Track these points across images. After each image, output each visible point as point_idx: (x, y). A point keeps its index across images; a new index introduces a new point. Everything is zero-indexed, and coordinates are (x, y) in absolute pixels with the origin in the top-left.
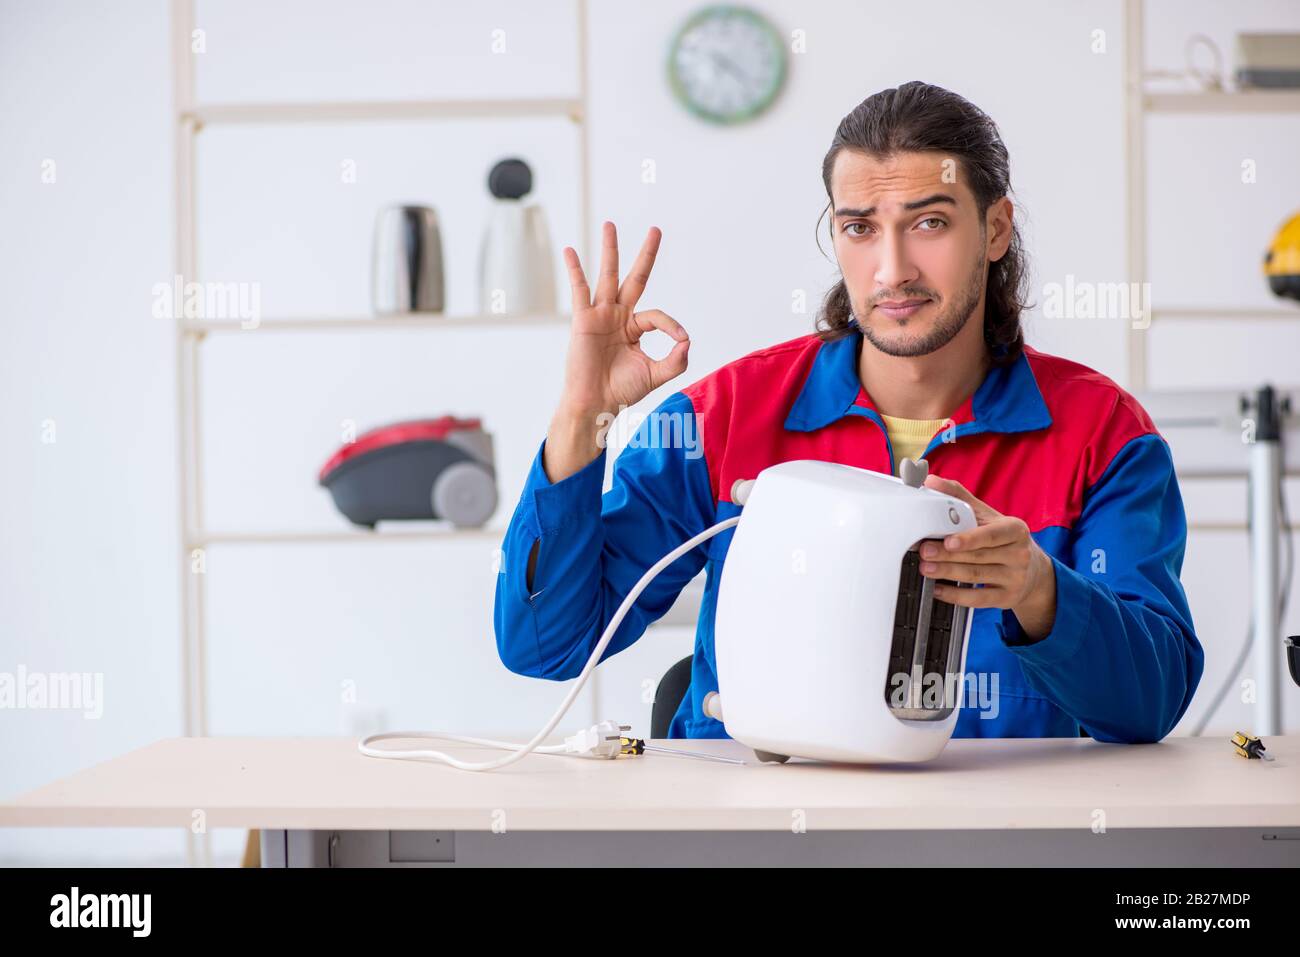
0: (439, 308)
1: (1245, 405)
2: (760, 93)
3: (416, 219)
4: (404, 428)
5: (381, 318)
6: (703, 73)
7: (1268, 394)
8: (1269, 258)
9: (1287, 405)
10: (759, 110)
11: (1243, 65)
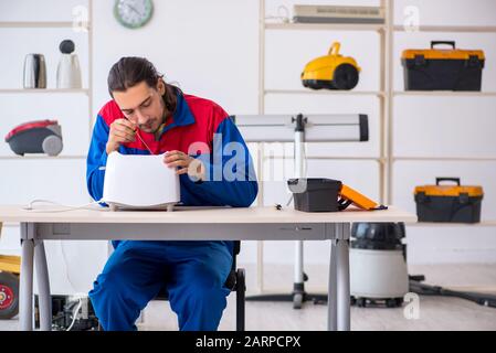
0: (45, 87)
1: (293, 120)
2: (144, 18)
3: (37, 58)
4: (31, 124)
5: (26, 89)
6: (125, 11)
7: (300, 116)
8: (303, 75)
9: (306, 120)
10: (143, 24)
11: (295, 14)
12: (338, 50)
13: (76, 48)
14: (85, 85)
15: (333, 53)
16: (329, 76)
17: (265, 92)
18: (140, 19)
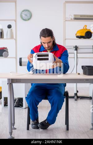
0: (3, 38)
1: (74, 47)
2: (29, 18)
3: (1, 30)
6: (24, 16)
7: (76, 46)
8: (76, 34)
9: (78, 47)
10: (29, 19)
11: (74, 17)
12: (86, 27)
13: (12, 27)
14: (14, 37)
15: (85, 28)
16: (84, 35)
17: (66, 39)
18: (28, 18)
